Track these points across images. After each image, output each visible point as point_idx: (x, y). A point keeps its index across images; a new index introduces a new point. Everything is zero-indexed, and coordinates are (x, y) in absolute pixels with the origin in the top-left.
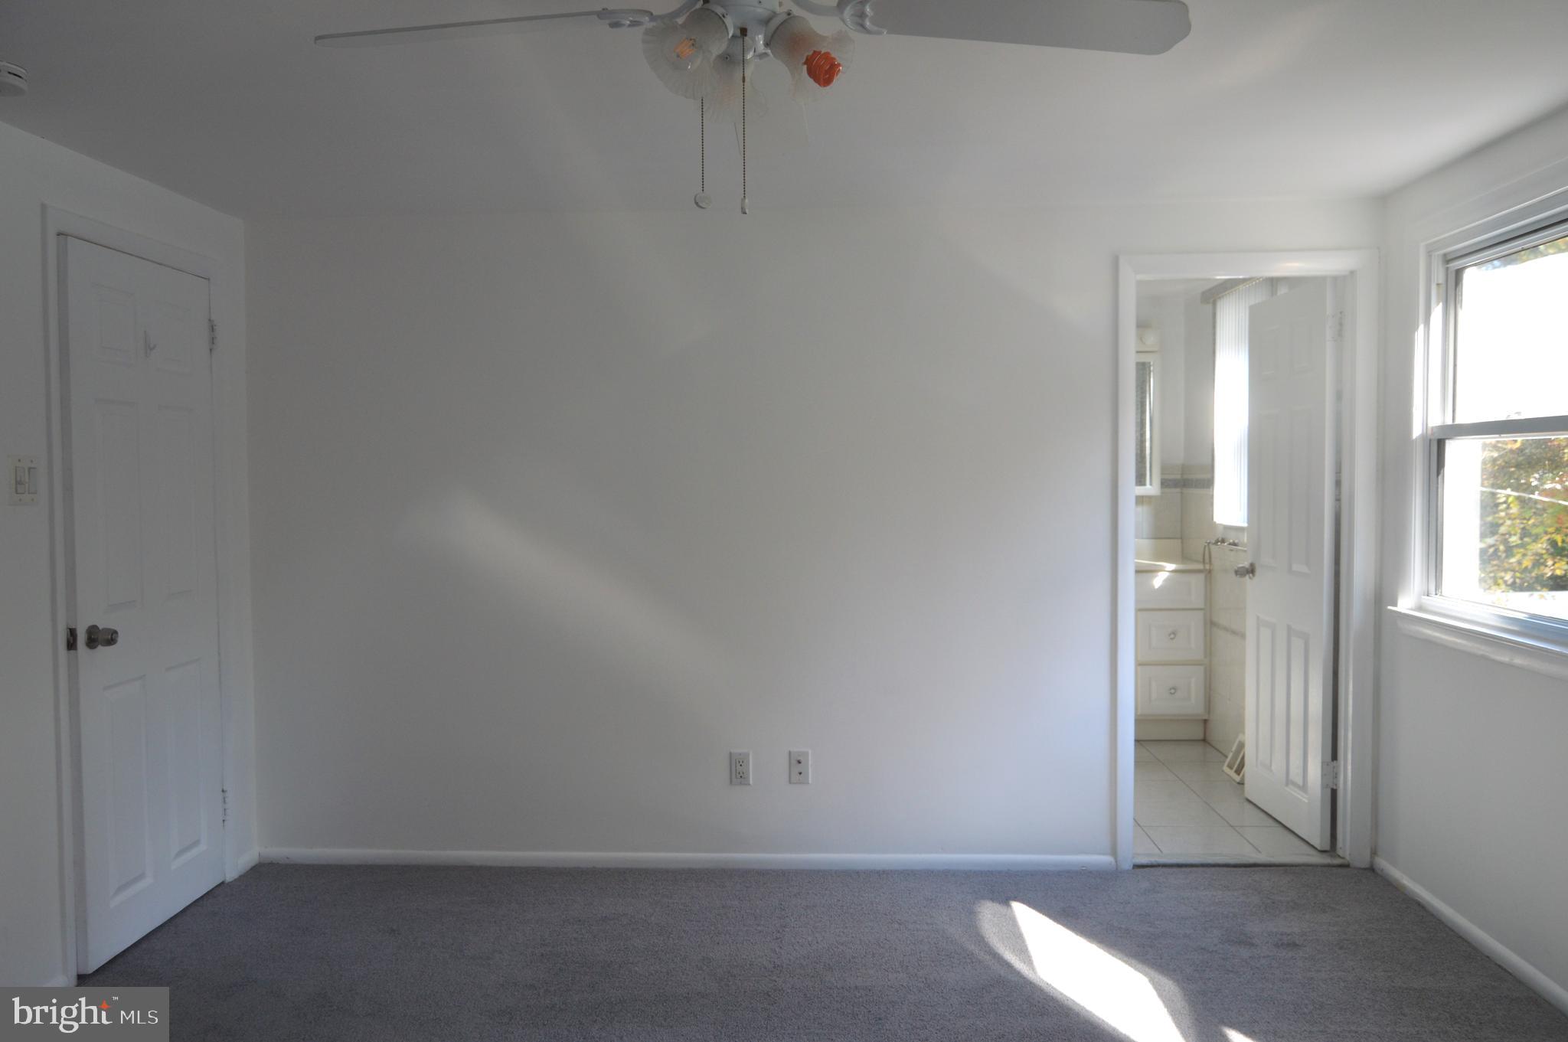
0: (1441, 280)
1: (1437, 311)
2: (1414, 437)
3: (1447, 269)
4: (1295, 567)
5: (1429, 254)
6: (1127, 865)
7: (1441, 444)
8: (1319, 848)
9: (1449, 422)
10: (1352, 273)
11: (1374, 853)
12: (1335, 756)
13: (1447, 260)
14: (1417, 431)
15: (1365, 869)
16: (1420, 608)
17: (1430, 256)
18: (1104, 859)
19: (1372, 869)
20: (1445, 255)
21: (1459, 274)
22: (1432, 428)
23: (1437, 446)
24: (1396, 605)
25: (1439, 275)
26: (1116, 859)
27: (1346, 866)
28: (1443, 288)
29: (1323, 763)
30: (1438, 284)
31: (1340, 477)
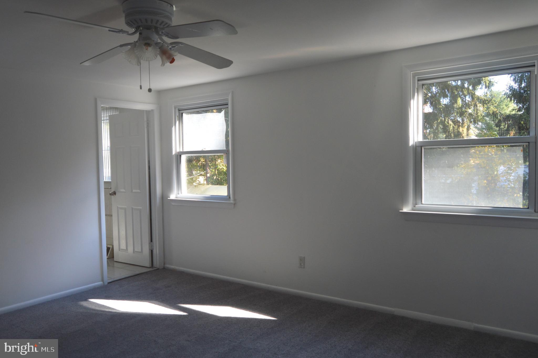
0: (178, 115)
1: (177, 123)
2: (173, 154)
3: (179, 112)
4: (134, 191)
5: (175, 108)
6: (106, 283)
7: (180, 156)
8: (149, 267)
9: (181, 151)
10: (152, 110)
11: (164, 264)
12: (151, 241)
13: (179, 110)
14: (174, 153)
15: (163, 269)
16: (176, 198)
17: (175, 109)
18: (100, 283)
19: (164, 268)
20: (178, 109)
21: (182, 114)
22: (178, 152)
23: (179, 156)
24: (170, 198)
25: (177, 114)
26: (103, 282)
27: (158, 269)
28: (178, 117)
29: (149, 243)
30: (177, 116)
31: (150, 165)
